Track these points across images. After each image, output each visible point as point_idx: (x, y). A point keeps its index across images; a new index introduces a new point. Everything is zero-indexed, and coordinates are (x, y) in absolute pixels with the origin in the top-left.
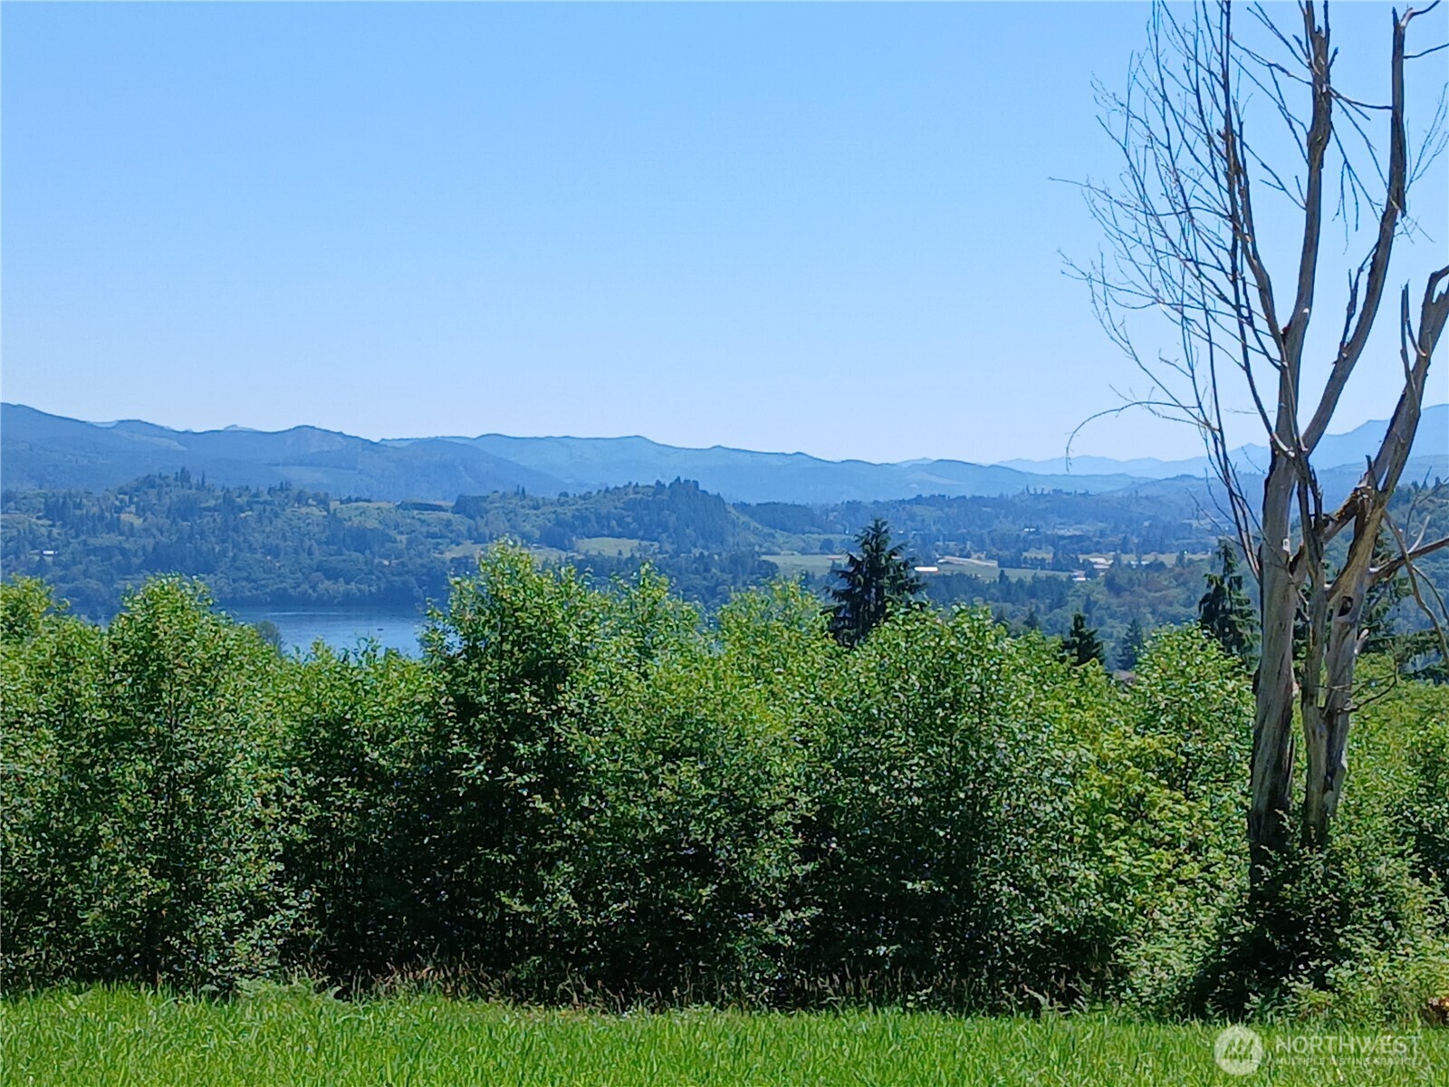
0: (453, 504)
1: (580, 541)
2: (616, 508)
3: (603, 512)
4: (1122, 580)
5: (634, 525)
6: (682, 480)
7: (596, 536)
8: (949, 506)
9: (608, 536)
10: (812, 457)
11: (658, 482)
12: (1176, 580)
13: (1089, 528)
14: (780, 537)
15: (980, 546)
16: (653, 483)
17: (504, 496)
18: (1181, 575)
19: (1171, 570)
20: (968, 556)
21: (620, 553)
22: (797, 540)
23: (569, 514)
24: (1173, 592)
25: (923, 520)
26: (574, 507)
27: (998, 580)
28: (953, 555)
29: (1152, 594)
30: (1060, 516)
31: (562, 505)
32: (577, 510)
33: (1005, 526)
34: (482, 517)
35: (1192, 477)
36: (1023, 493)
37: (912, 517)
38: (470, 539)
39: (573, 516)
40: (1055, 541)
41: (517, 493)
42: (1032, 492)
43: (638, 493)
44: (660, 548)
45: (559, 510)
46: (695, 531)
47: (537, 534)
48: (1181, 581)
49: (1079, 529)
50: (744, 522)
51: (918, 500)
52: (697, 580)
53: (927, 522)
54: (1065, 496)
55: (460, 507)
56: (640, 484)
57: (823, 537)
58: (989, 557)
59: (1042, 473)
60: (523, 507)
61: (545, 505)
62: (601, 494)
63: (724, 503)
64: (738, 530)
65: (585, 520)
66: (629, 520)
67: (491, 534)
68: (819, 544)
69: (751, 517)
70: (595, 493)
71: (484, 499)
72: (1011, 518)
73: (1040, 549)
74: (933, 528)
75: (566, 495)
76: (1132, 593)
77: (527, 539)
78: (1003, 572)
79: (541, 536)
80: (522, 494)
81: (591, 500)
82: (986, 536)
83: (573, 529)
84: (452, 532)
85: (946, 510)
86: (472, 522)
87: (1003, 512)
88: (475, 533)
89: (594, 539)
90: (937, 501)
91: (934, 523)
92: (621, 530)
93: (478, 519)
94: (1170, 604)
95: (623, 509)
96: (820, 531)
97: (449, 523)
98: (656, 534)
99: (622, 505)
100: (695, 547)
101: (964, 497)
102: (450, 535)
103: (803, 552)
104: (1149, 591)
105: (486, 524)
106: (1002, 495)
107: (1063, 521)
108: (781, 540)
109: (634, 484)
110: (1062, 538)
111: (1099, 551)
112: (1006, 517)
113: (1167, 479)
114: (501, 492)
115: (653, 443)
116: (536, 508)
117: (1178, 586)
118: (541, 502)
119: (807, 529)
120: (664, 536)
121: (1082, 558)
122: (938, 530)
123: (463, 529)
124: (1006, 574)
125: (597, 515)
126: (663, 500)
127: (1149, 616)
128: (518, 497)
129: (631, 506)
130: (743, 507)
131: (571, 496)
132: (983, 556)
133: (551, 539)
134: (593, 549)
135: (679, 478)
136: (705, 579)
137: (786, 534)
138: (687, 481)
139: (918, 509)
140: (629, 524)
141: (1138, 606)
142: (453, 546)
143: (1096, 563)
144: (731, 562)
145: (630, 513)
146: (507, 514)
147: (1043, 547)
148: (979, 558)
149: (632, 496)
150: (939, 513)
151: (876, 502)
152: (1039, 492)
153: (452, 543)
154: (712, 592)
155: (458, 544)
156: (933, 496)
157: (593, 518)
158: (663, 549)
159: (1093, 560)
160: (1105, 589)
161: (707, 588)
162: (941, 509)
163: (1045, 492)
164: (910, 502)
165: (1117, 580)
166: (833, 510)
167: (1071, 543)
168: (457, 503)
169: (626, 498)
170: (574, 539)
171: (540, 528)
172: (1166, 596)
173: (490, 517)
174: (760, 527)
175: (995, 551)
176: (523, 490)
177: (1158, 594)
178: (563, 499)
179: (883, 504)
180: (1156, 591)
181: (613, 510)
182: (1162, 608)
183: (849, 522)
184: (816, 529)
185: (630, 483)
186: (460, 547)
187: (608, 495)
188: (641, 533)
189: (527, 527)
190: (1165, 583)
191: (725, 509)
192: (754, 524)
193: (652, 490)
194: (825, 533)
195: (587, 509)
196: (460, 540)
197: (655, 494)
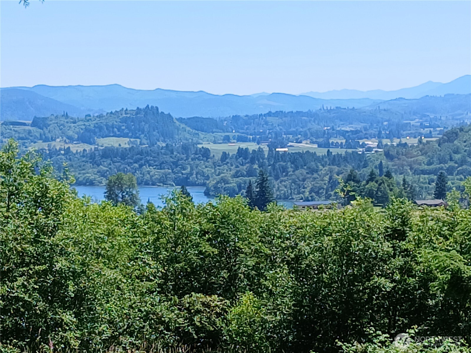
0: (31, 122)
1: (98, 139)
2: (116, 122)
3: (110, 124)
4: (393, 152)
5: (126, 131)
6: (150, 107)
7: (106, 136)
8: (285, 117)
9: (112, 136)
10: (207, 93)
11: (138, 108)
12: (421, 151)
13: (358, 126)
14: (202, 135)
15: (306, 137)
16: (135, 109)
17: (57, 117)
18: (423, 149)
19: (417, 147)
20: (300, 142)
21: (120, 145)
22: (210, 136)
23: (92, 126)
24: (420, 158)
25: (272, 124)
26: (94, 122)
27: (326, 154)
28: (293, 142)
29: (409, 159)
30: (341, 120)
31: (88, 121)
32: (97, 124)
33: (315, 127)
34: (47, 128)
35: (404, 99)
36: (321, 109)
37: (267, 123)
38: (41, 139)
39: (95, 126)
40: (343, 134)
41: (63, 116)
42: (325, 108)
43: (128, 114)
44: (140, 142)
45: (86, 123)
46: (158, 133)
47: (76, 136)
48: (423, 152)
49: (352, 127)
50: (183, 128)
51: (269, 114)
52: (168, 158)
53: (274, 125)
54: (343, 110)
55: (35, 124)
56: (129, 109)
57: (224, 134)
58: (313, 142)
59: (327, 99)
60: (67, 122)
61: (79, 121)
62: (108, 115)
63: (172, 118)
64: (180, 132)
65: (100, 128)
66: (123, 128)
67: (52, 138)
68: (222, 138)
69: (186, 125)
70: (105, 114)
71: (46, 119)
72: (317, 122)
73: (336, 137)
74: (278, 128)
75: (90, 116)
76: (399, 159)
77: (71, 139)
78: (329, 150)
79: (78, 137)
80: (66, 116)
81: (104, 118)
82: (308, 132)
83: (95, 133)
84: (31, 136)
85: (284, 119)
86: (41, 131)
87: (313, 119)
88: (44, 137)
89: (105, 138)
90: (279, 114)
91: (278, 125)
92: (119, 133)
93: (45, 129)
94: (420, 164)
95: (120, 122)
96: (222, 131)
97: (30, 132)
98: (138, 135)
99: (119, 120)
100: (159, 141)
101: (292, 112)
102: (31, 138)
103: (215, 142)
104: (408, 158)
105: (49, 132)
106: (309, 110)
107: (343, 123)
108: (202, 136)
109: (125, 109)
110: (347, 132)
111: (367, 138)
112: (314, 122)
113: (391, 100)
114: (55, 115)
115: (125, 88)
116: (74, 122)
117: (422, 155)
118: (77, 120)
119: (214, 130)
120: (142, 136)
121: (361, 142)
122: (281, 129)
123: (38, 135)
124: (331, 151)
125: (107, 125)
126: (141, 117)
127: (409, 171)
128: (64, 117)
129: (124, 120)
130: (181, 120)
131: (92, 116)
132: (309, 142)
133: (83, 139)
134: (106, 143)
135: (148, 106)
136: (171, 157)
137: (203, 133)
138: (152, 107)
139: (269, 119)
140: (124, 130)
141: (403, 166)
142: (32, 143)
143: (368, 144)
144: (182, 148)
145: (124, 124)
146: (59, 127)
147: (338, 137)
148: (307, 144)
149: (124, 115)
150: (280, 121)
151: (247, 116)
152: (329, 109)
153: (32, 142)
154: (176, 164)
155: (35, 142)
156: (277, 112)
157: (105, 127)
158: (143, 142)
159: (366, 143)
160: (385, 157)
161: (173, 163)
162: (281, 118)
163: (332, 108)
164: (265, 115)
165: (391, 153)
166: (225, 120)
167: (352, 134)
168: (33, 121)
169: (121, 117)
170: (95, 138)
171: (77, 133)
172: (417, 160)
173: (51, 128)
174: (191, 130)
175: (314, 140)
176: (67, 113)
177: (412, 159)
178: (88, 118)
179: (251, 117)
180: (411, 158)
181: (115, 123)
182: (416, 166)
183: (234, 126)
184: (220, 131)
185: (123, 109)
186: (36, 144)
187: (112, 115)
188: (130, 134)
189: (70, 133)
190: (415, 154)
191: (173, 122)
192: (188, 129)
193: (135, 112)
194: (225, 132)
195: (101, 123)
196: (36, 140)
197: (137, 114)
